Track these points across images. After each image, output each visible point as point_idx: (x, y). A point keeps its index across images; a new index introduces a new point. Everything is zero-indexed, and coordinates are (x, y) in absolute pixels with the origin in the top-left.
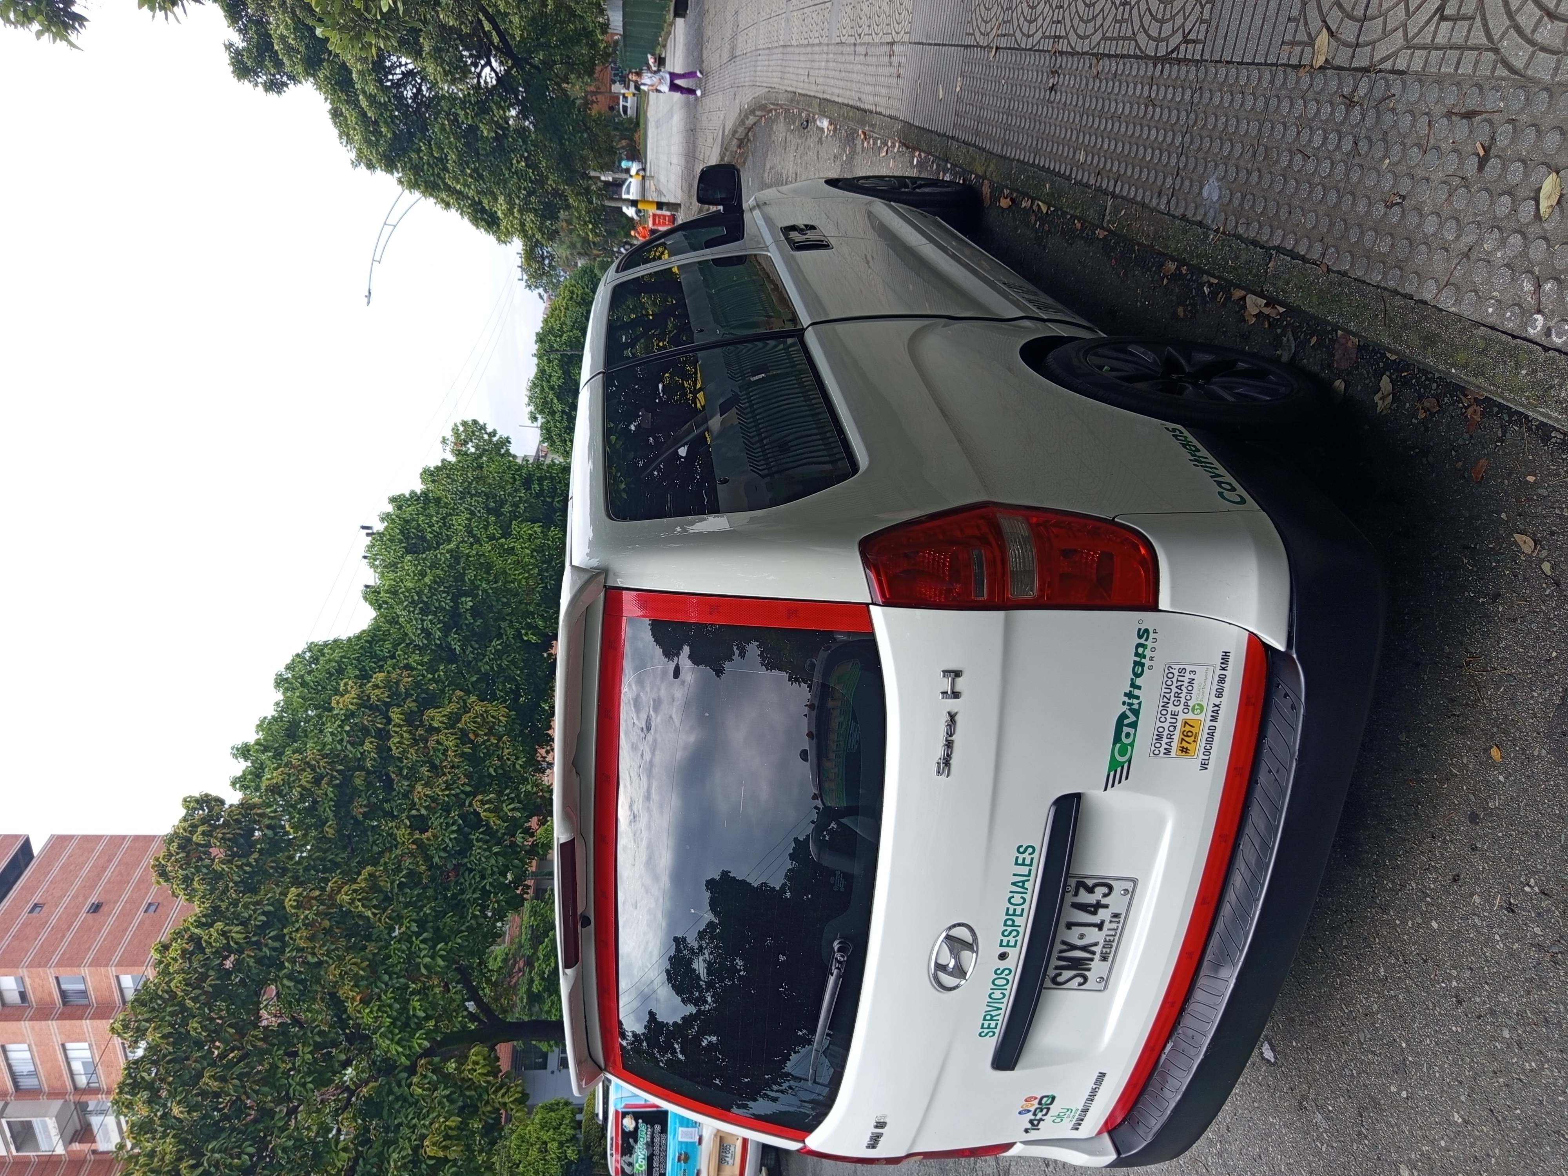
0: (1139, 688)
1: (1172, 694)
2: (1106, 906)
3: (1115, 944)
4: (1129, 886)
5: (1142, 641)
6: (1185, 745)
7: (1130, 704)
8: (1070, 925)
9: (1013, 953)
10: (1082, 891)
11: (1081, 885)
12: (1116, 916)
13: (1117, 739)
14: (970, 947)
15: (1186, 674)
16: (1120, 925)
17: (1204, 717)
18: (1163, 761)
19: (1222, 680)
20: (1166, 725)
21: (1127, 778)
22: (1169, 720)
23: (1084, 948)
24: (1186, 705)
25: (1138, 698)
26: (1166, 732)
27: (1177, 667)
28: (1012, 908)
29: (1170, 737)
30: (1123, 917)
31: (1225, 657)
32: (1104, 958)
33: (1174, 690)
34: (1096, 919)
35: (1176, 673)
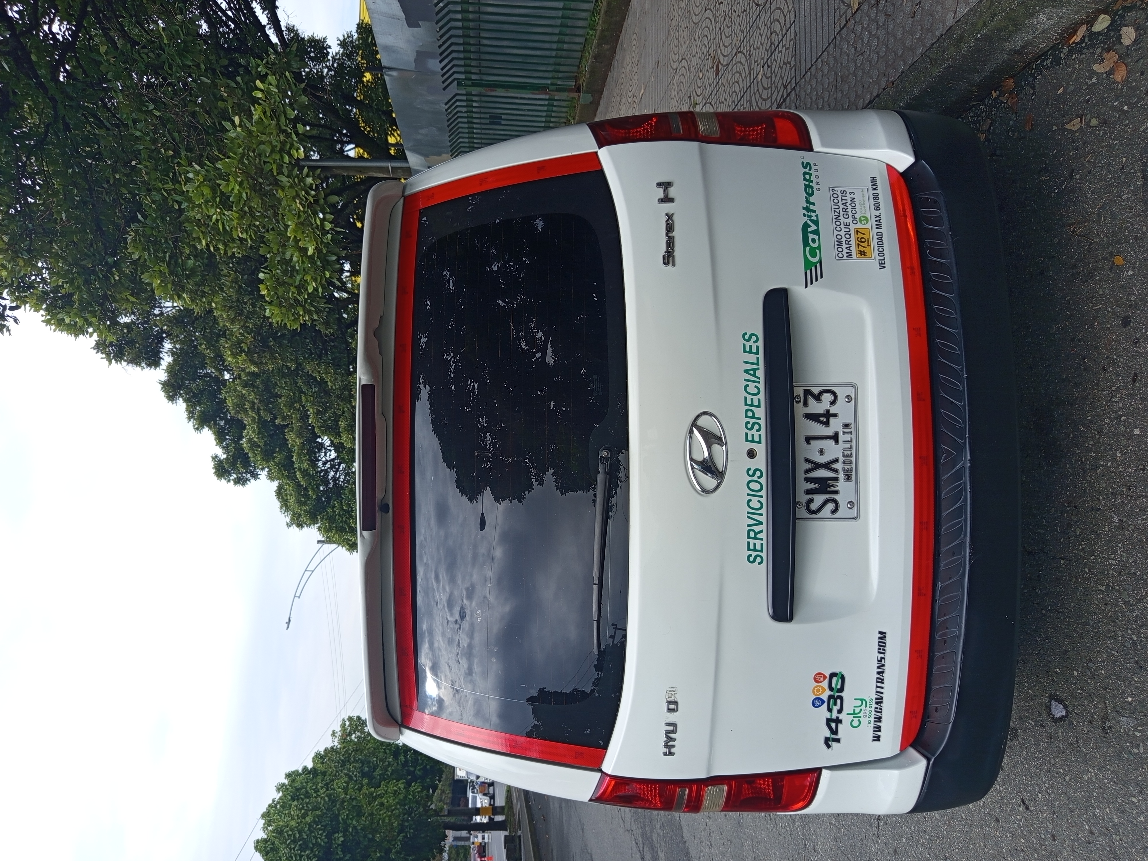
0: (814, 204)
1: (841, 209)
2: (835, 416)
3: (853, 459)
4: (850, 391)
5: (807, 170)
6: (862, 249)
7: (809, 216)
8: (808, 439)
9: (761, 450)
10: (811, 400)
11: (808, 393)
12: (847, 425)
13: (806, 243)
14: (719, 440)
15: (848, 194)
16: (853, 436)
17: (871, 225)
18: (847, 263)
19: (876, 197)
20: (842, 233)
21: (822, 277)
22: (844, 230)
23: (827, 466)
24: (854, 218)
25: (814, 211)
26: (844, 239)
27: (839, 190)
28: (749, 397)
29: (848, 242)
30: (853, 426)
31: (874, 181)
32: (848, 478)
33: (842, 207)
34: (829, 431)
35: (840, 195)
